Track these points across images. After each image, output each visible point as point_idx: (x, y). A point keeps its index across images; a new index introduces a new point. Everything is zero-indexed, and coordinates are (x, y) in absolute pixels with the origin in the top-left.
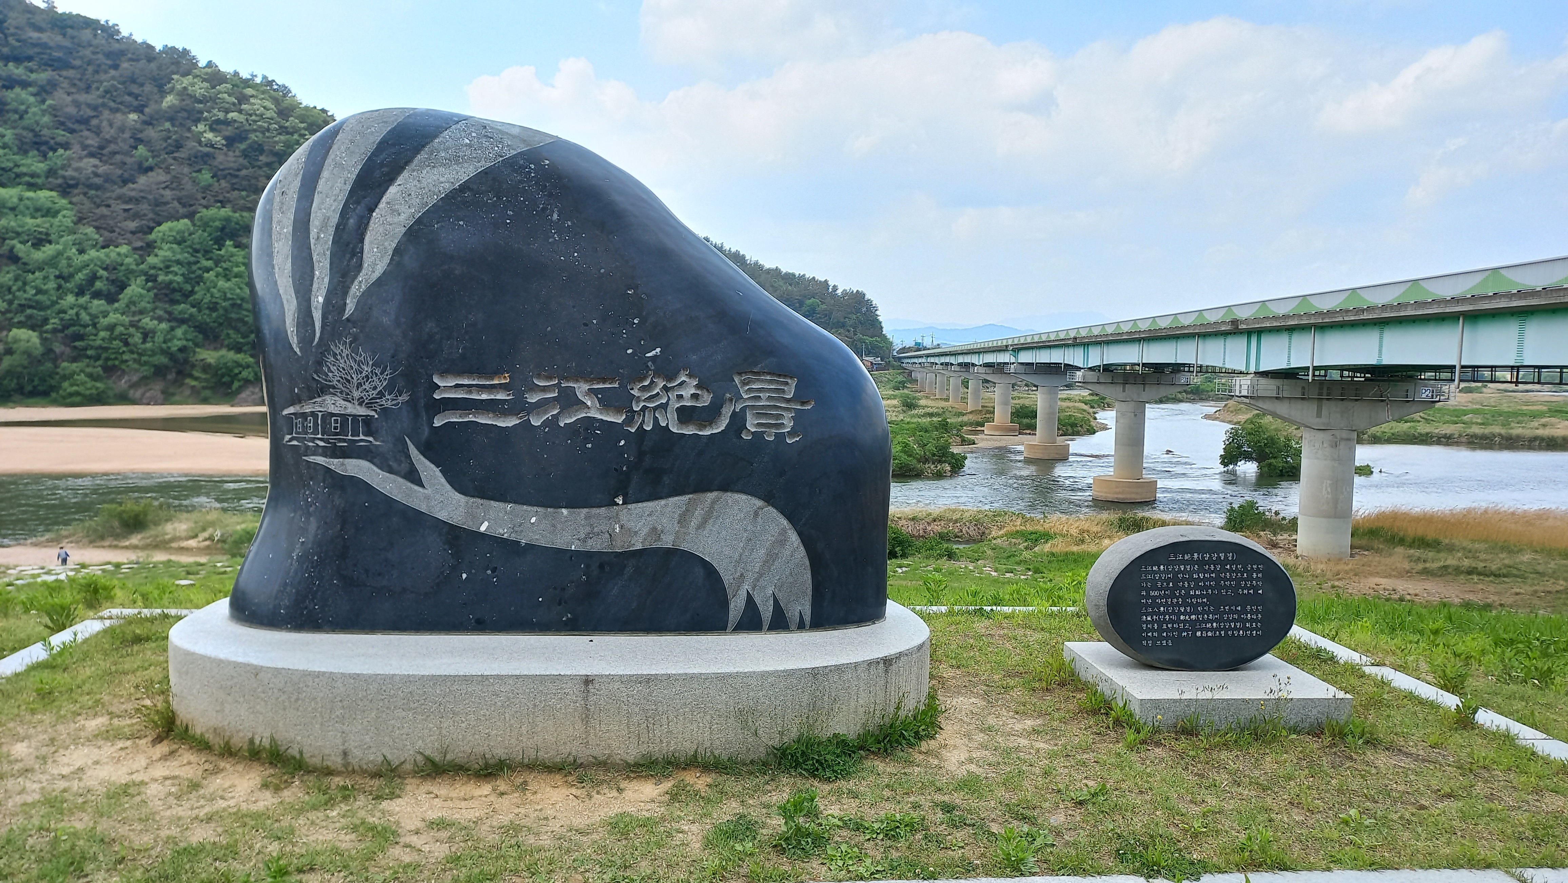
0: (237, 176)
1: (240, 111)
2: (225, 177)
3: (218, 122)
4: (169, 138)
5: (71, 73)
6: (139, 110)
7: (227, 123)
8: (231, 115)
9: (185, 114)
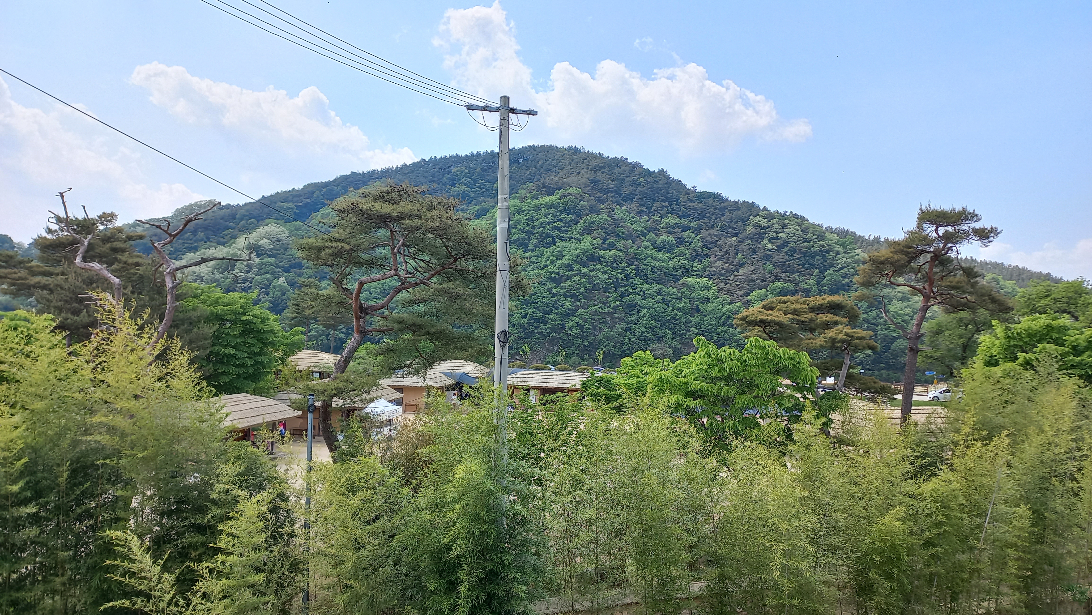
0: (784, 265)
1: (784, 232)
2: (778, 267)
3: (773, 238)
4: (751, 248)
5: (706, 220)
6: (736, 235)
7: (777, 238)
8: (780, 235)
9: (757, 236)
